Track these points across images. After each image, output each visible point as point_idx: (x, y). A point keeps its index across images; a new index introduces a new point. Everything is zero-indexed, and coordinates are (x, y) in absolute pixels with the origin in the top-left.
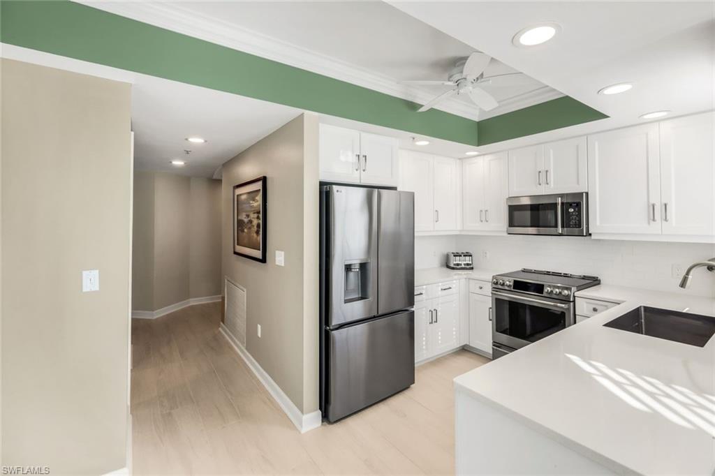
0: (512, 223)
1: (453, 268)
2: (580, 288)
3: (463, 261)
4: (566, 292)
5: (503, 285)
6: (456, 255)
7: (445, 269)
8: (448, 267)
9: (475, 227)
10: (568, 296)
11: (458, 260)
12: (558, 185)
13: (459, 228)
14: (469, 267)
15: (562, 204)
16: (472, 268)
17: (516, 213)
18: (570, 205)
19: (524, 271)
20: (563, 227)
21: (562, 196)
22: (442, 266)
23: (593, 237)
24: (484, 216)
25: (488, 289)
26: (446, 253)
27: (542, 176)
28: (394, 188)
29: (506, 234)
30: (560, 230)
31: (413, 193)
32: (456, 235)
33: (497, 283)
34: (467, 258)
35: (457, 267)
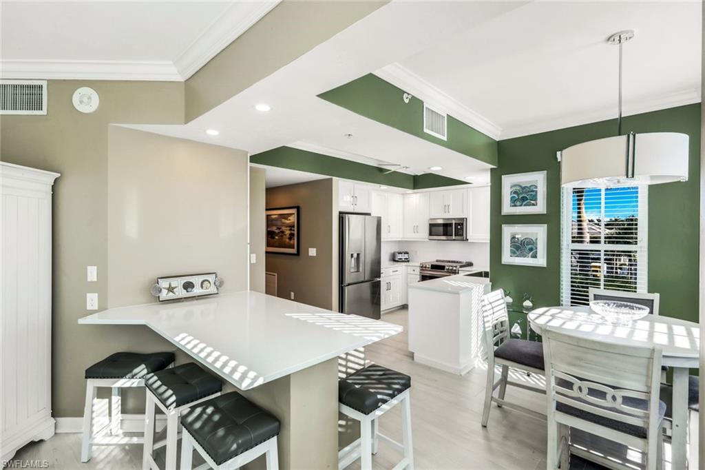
0: (431, 234)
1: (398, 261)
2: (461, 267)
3: (403, 257)
4: (454, 268)
5: (426, 267)
6: (399, 253)
7: (392, 262)
8: (394, 260)
9: (410, 236)
10: (455, 270)
11: (400, 256)
12: (454, 214)
13: (401, 236)
14: (407, 261)
15: (455, 224)
16: (408, 261)
17: (434, 229)
18: (459, 224)
19: (437, 261)
20: (455, 236)
21: (454, 219)
22: (390, 260)
23: (469, 241)
24: (416, 229)
25: (418, 270)
26: (393, 252)
27: (446, 208)
28: (369, 214)
29: (427, 240)
30: (454, 237)
31: (380, 217)
32: (399, 241)
33: (422, 267)
34: (406, 255)
35: (400, 261)
